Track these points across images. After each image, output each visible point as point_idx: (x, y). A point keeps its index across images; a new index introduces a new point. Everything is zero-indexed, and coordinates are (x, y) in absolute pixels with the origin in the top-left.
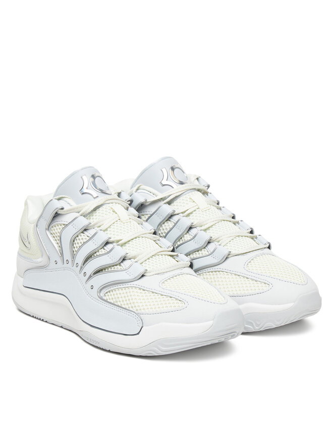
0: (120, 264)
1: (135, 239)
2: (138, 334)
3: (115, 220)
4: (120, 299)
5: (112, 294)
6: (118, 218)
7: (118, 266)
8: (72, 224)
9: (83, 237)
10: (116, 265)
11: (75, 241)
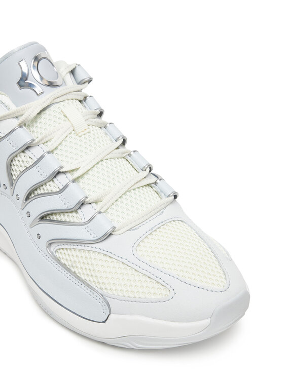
0: (76, 211)
1: (101, 163)
2: (104, 322)
3: (68, 132)
4: (78, 265)
5: (67, 254)
6: (72, 129)
7: (74, 214)
8: (8, 138)
9: (24, 159)
10: (71, 212)
11: (14, 162)
